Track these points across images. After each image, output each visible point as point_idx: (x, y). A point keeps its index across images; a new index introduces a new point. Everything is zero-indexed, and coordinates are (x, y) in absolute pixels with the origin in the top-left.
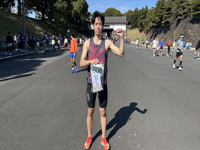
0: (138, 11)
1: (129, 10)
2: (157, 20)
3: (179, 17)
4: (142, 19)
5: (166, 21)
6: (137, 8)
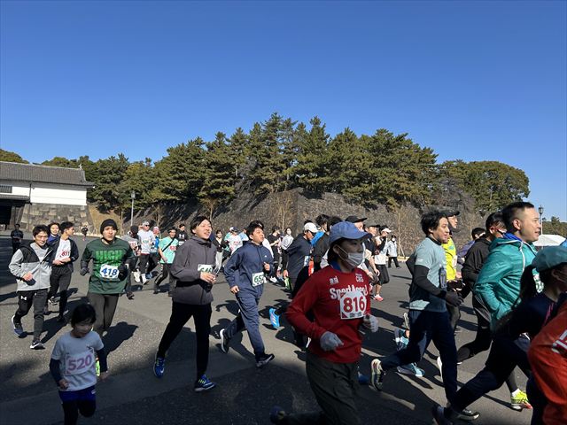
0: (93, 164)
1: (57, 158)
3: (266, 185)
4: (109, 183)
5: (219, 190)
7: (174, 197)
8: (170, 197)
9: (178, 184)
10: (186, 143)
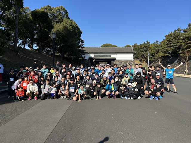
0: (138, 46)
1: (127, 45)
2: (169, 51)
4: (143, 52)
6: (136, 44)
7: (168, 55)
8: (166, 55)
9: (170, 49)
10: (173, 32)
